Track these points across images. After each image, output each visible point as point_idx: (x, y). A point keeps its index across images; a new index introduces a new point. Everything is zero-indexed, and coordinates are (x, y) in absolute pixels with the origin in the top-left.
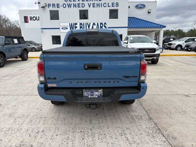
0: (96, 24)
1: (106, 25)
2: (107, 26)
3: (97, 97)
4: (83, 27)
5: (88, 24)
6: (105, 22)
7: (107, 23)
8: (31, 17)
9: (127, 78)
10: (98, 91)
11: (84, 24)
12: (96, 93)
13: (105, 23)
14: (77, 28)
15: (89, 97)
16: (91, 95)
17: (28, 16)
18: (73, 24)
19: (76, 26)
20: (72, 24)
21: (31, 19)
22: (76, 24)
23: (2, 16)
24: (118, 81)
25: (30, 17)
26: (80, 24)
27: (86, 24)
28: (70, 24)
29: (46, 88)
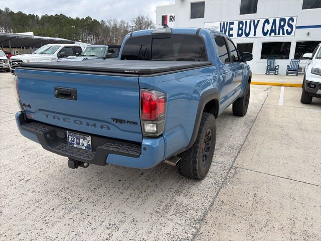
0: (271, 21)
1: (293, 21)
2: (294, 24)
3: (84, 148)
4: (244, 28)
5: (254, 21)
6: (291, 15)
7: (295, 19)
8: (172, 16)
9: (118, 123)
10: (86, 139)
11: (246, 22)
12: (84, 142)
13: (292, 19)
14: (232, 30)
15: (75, 146)
16: (77, 144)
17: (167, 16)
18: (227, 23)
19: (231, 26)
20: (224, 23)
21: (171, 19)
22: (232, 23)
23: (145, 17)
24: (108, 126)
25: (170, 16)
26: (239, 22)
27: (251, 22)
28: (221, 24)
29: (25, 119)
